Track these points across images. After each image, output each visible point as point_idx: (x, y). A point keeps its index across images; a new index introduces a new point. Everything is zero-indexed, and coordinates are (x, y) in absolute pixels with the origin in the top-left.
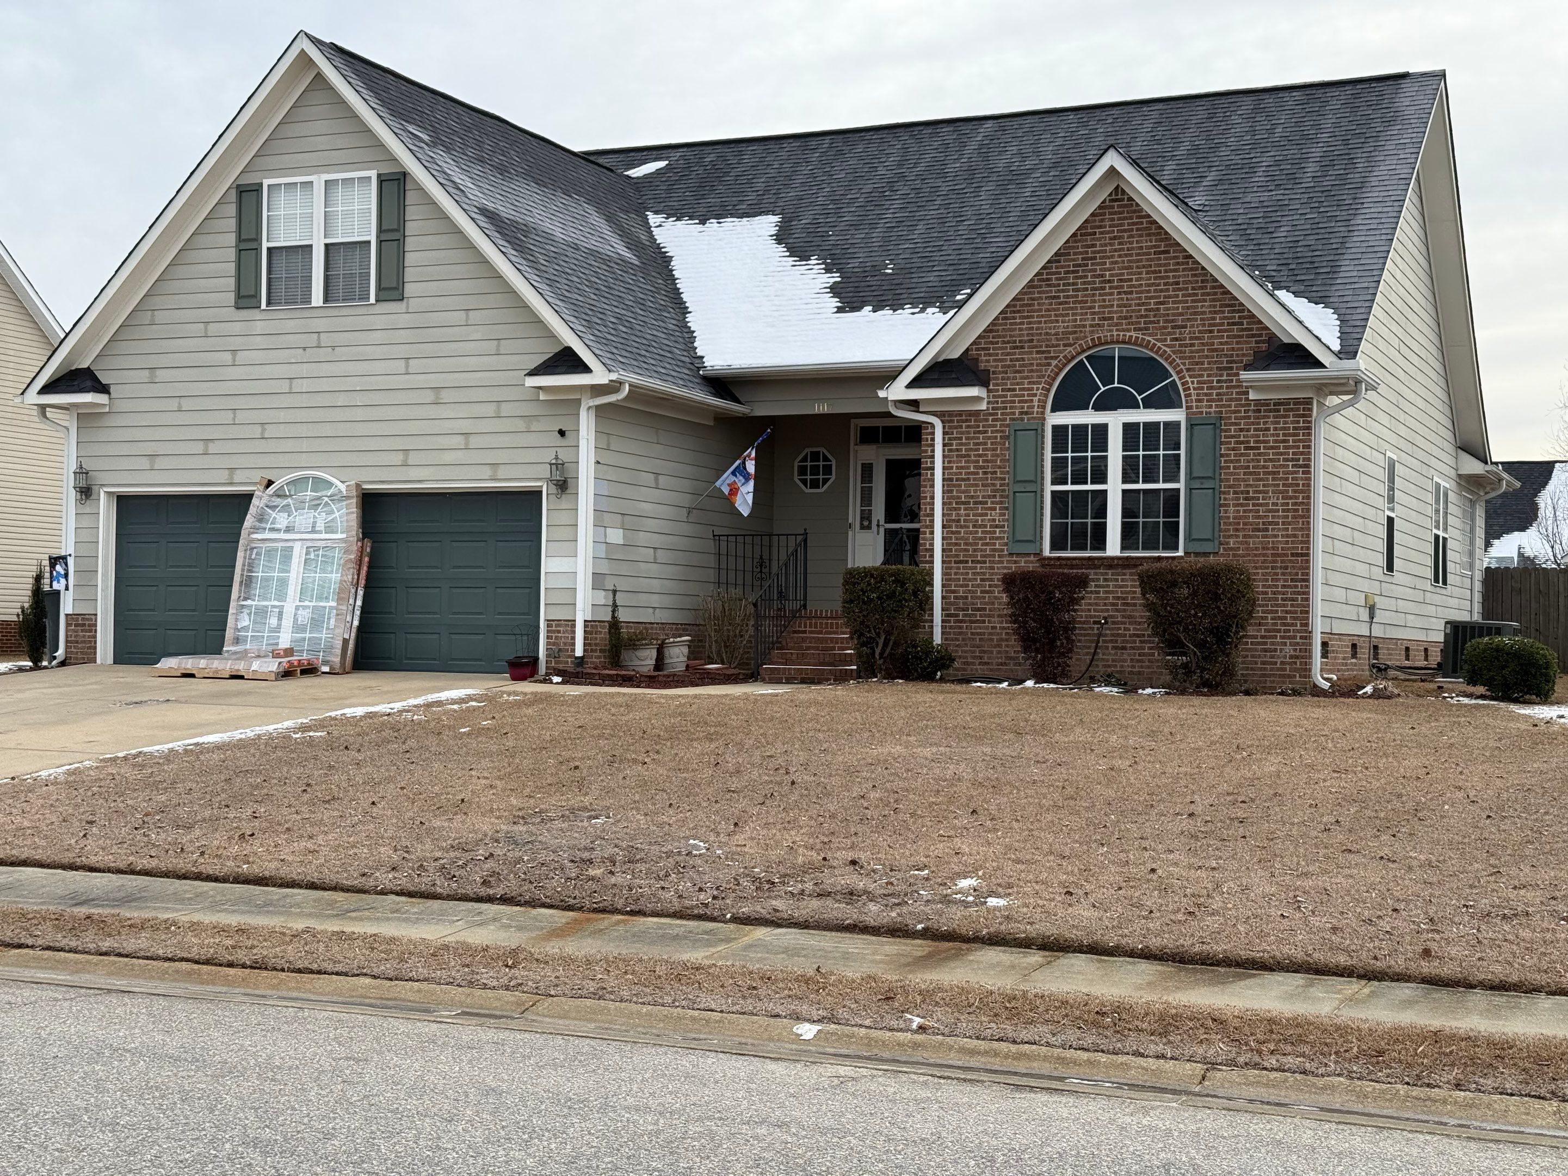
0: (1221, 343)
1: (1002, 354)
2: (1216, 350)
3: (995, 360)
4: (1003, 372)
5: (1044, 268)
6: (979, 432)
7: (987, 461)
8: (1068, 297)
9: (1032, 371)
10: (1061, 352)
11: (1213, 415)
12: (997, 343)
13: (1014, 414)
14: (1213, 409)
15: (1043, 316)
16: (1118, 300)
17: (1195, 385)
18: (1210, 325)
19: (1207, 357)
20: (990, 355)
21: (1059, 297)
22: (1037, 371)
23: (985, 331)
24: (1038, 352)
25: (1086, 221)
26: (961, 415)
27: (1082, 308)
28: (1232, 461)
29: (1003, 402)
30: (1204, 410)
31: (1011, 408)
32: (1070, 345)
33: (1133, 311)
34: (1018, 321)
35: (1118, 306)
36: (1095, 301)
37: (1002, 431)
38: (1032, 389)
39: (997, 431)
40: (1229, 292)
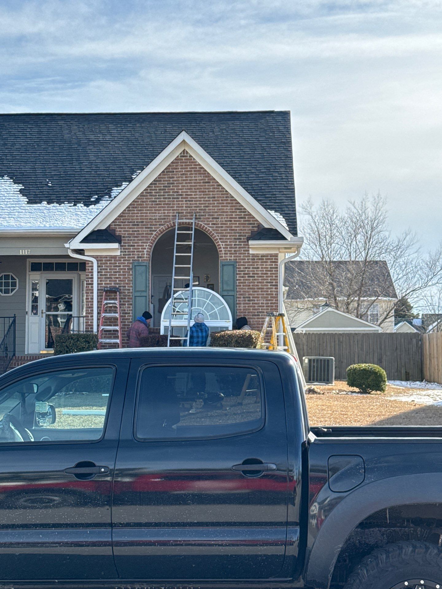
0: (236, 227)
1: (128, 228)
2: (233, 230)
3: (124, 231)
4: (128, 237)
5: (148, 187)
6: (116, 266)
7: (121, 281)
8: (160, 201)
9: (143, 237)
10: (158, 228)
11: (232, 260)
12: (125, 222)
13: (134, 257)
14: (233, 258)
15: (148, 210)
16: (186, 204)
17: (224, 246)
18: (231, 218)
19: (229, 233)
20: (121, 228)
21: (156, 201)
22: (146, 237)
23: (118, 216)
24: (146, 228)
25: (169, 165)
26: (107, 258)
27: (168, 207)
28: (242, 283)
29: (128, 252)
30: (228, 258)
31: (133, 254)
32: (162, 225)
33: (193, 210)
34: (136, 212)
35: (186, 207)
36: (174, 204)
37: (128, 266)
38: (143, 246)
39: (125, 266)
40: (239, 203)
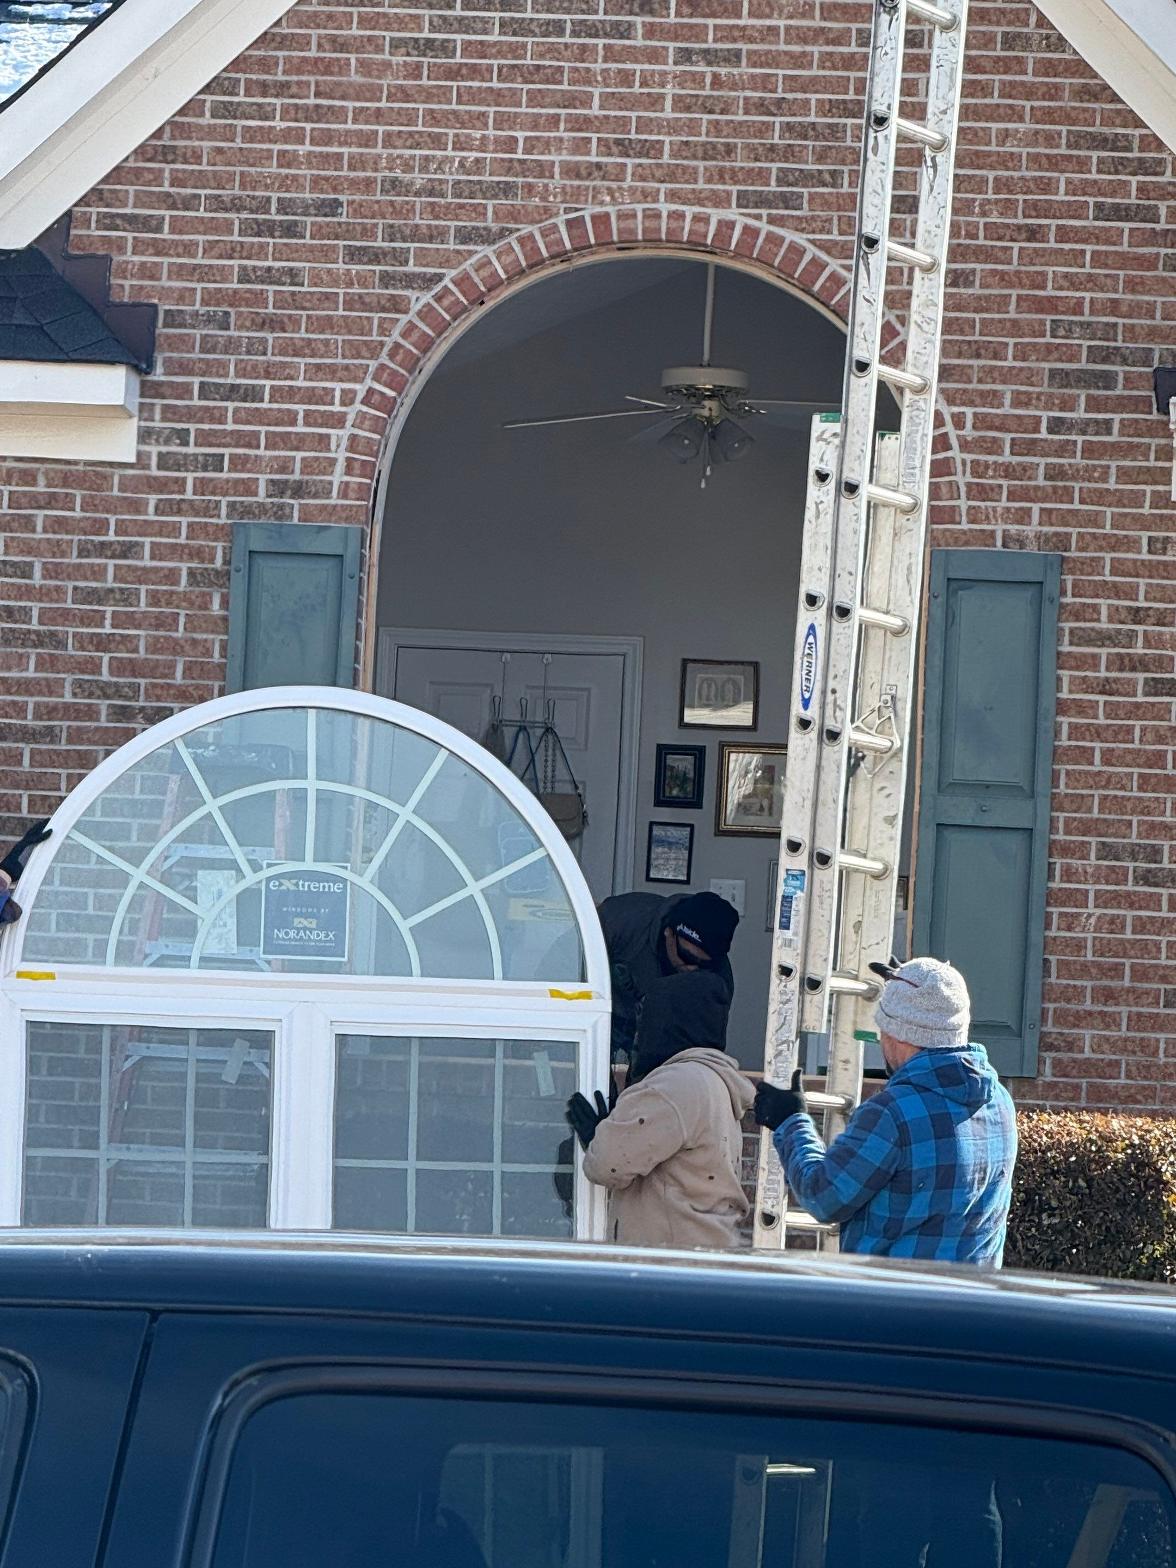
0: (1072, 282)
1: (210, 248)
2: (1050, 305)
3: (179, 272)
4: (209, 320)
6: (103, 549)
7: (132, 668)
8: (482, 50)
9: (327, 324)
10: (446, 262)
11: (1032, 548)
12: (189, 203)
13: (248, 488)
14: (1031, 529)
15: (378, 115)
16: (681, 81)
17: (969, 432)
18: (1034, 209)
19: (1016, 328)
20: (159, 249)
21: (446, 48)
22: (348, 325)
23: (140, 151)
24: (353, 255)
26: (28, 477)
27: (535, 99)
28: (1098, 733)
29: (204, 439)
30: (999, 528)
31: (238, 463)
32: (487, 238)
33: (738, 129)
34: (278, 124)
35: (680, 103)
36: (588, 76)
37: (196, 554)
38: (326, 396)
39: (176, 551)
40: (1105, 93)
